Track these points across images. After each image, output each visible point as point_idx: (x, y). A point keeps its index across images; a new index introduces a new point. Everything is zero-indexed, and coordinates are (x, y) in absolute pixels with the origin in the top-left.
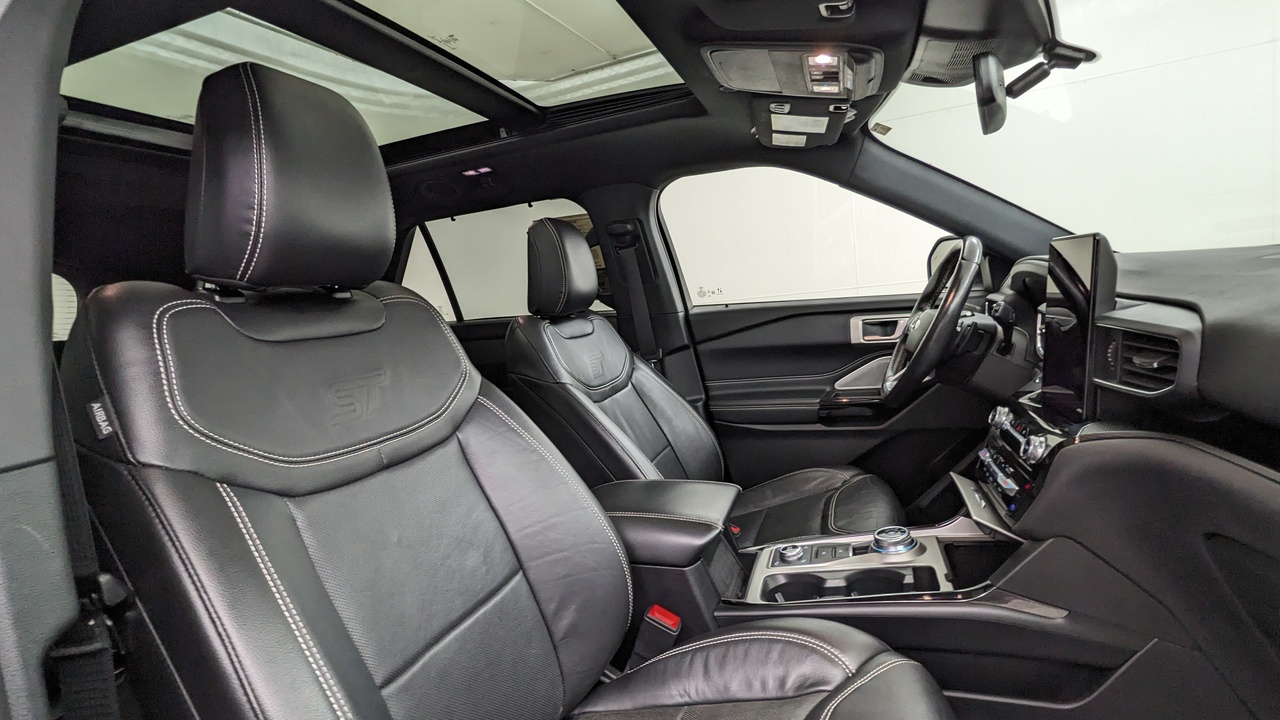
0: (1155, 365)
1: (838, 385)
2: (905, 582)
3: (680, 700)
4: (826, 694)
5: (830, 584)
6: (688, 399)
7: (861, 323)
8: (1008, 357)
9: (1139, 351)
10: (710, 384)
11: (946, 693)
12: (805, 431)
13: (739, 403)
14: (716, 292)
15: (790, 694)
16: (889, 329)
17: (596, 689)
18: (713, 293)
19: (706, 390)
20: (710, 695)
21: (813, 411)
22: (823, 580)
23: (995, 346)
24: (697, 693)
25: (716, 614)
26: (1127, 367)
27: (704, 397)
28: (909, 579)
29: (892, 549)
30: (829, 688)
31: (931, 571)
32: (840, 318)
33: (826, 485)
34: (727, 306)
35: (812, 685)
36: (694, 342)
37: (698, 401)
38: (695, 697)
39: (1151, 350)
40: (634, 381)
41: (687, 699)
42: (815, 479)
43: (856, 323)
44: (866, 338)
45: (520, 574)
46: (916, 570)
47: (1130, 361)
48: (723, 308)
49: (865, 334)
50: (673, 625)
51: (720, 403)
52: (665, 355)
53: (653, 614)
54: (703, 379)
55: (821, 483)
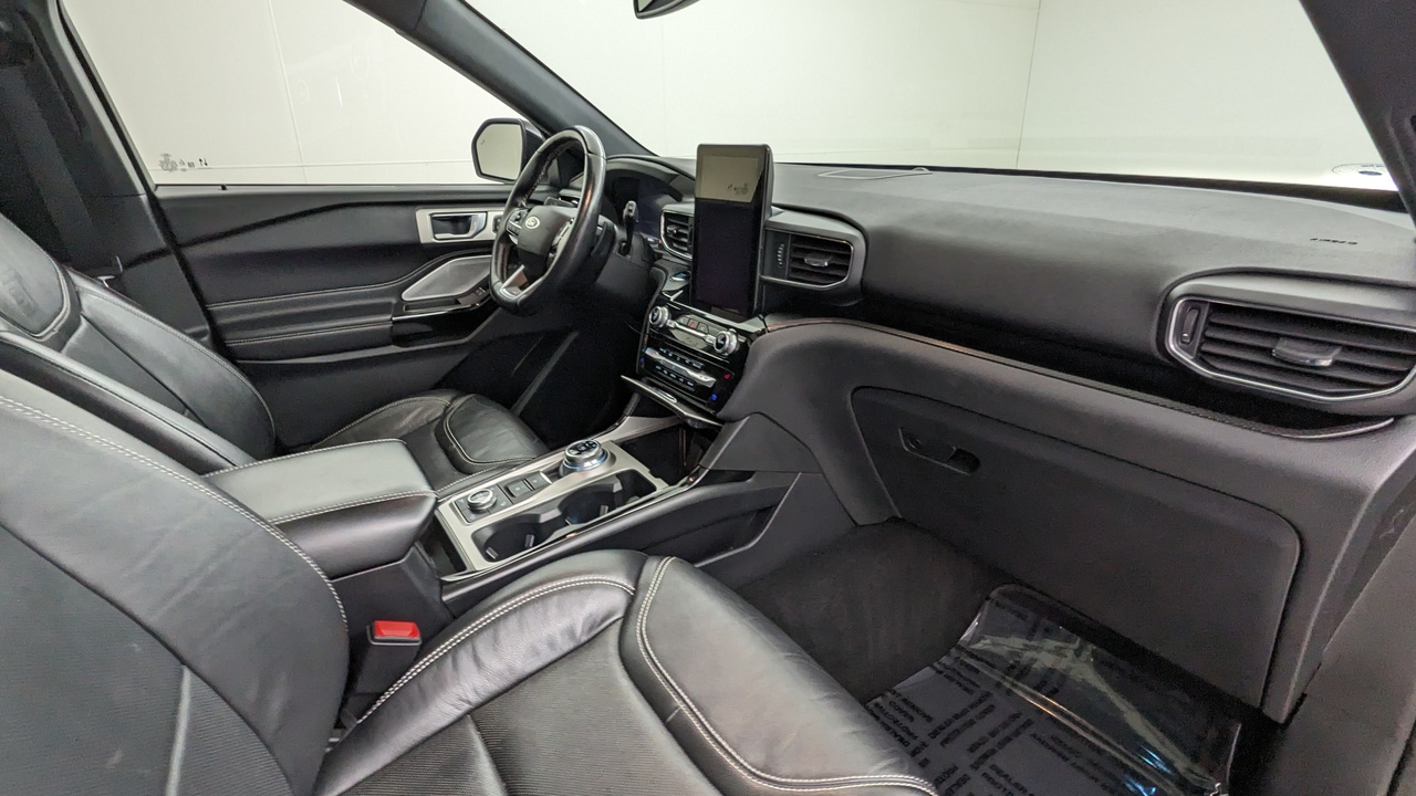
0: (826, 264)
1: (407, 295)
2: (615, 491)
3: (458, 713)
4: (620, 622)
5: (544, 518)
6: (188, 331)
7: (428, 218)
8: (629, 257)
9: (807, 252)
10: (214, 308)
11: (698, 566)
12: (381, 357)
13: (271, 332)
14: (198, 164)
15: (584, 639)
16: (461, 225)
17: (329, 765)
18: (191, 165)
19: (210, 317)
20: (493, 686)
21: (383, 331)
22: (537, 517)
23: (616, 247)
24: (476, 692)
25: (445, 598)
26: (798, 266)
27: (207, 327)
28: (617, 487)
29: (587, 464)
30: (620, 614)
31: (634, 473)
32: (402, 212)
33: (425, 416)
34: (224, 187)
35: (603, 621)
36: (176, 246)
37: (202, 334)
38: (475, 699)
39: (817, 251)
40: (86, 311)
41: (467, 707)
42: (409, 412)
43: (423, 217)
44: (438, 236)
45: (187, 674)
46: (618, 476)
47: (801, 261)
48: (218, 191)
49: (435, 231)
50: (413, 634)
51: (239, 334)
52: (128, 266)
53: (381, 634)
54: (202, 301)
55: (420, 414)
